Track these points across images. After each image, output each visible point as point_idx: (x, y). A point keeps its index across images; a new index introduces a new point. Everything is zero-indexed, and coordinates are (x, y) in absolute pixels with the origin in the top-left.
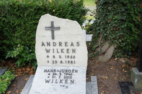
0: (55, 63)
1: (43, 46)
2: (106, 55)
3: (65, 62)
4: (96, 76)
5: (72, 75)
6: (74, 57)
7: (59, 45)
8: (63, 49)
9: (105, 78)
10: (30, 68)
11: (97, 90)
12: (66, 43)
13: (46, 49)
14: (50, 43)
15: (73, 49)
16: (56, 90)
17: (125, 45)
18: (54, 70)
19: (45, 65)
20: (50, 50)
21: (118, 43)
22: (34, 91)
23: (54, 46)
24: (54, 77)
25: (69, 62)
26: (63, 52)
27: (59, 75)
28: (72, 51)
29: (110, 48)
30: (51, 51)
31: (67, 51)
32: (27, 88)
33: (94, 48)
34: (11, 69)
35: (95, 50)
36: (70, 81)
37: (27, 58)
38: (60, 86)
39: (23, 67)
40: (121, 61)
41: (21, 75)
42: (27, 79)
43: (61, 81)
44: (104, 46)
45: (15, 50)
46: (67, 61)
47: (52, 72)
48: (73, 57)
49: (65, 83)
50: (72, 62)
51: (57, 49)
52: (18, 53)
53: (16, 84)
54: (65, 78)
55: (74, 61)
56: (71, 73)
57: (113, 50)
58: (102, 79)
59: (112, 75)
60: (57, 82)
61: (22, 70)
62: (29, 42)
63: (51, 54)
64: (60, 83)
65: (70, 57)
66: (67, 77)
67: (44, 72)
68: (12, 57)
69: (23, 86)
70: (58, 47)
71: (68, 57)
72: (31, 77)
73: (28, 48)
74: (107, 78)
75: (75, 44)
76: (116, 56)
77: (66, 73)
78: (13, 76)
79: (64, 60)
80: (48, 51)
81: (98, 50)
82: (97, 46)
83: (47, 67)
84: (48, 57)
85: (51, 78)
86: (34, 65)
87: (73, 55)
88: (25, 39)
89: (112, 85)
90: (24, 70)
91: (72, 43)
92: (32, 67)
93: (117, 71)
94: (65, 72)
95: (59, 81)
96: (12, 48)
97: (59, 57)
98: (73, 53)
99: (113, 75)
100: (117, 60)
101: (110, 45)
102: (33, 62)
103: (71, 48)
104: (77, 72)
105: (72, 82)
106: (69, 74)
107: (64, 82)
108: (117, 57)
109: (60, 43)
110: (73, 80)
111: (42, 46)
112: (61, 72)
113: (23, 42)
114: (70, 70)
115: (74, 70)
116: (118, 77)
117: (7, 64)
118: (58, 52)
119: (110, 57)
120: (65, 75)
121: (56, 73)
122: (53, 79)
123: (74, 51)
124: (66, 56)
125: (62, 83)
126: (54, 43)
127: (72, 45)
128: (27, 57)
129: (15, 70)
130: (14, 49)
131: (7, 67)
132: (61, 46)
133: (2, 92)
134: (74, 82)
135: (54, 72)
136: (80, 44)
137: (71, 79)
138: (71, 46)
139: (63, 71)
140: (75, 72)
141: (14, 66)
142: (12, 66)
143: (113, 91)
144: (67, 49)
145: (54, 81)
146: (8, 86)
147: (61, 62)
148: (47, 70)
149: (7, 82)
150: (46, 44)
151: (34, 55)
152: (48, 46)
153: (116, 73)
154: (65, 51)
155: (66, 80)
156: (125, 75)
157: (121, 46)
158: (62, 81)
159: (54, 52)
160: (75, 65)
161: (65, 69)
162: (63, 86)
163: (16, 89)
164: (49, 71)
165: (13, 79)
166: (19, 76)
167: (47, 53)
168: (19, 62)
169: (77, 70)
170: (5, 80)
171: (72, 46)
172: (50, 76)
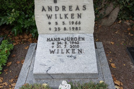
0: (57, 30)
1: (44, 11)
2: (110, 18)
3: (69, 29)
4: (102, 42)
5: (78, 43)
6: (80, 23)
7: (62, 9)
8: (67, 14)
9: (111, 44)
10: (28, 35)
11: (106, 58)
12: (70, 7)
13: (47, 15)
14: (51, 7)
15: (78, 14)
16: (63, 61)
17: (132, 5)
18: (58, 38)
19: (46, 33)
20: (52, 15)
21: (124, 3)
22: (39, 64)
23: (56, 10)
24: (59, 47)
25: (73, 28)
26: (67, 18)
27: (64, 44)
28: (77, 16)
29: (115, 10)
30: (54, 17)
31: (72, 16)
32: (29, 58)
33: (97, 11)
34: (7, 37)
35: (98, 13)
36: (78, 51)
37: (24, 25)
38: (67, 57)
39: (19, 34)
40: (126, 24)
41: (20, 43)
42: (26, 48)
43: (67, 51)
44: (108, 8)
45: (9, 16)
46: (71, 28)
47: (56, 41)
48: (78, 23)
49: (73, 53)
50: (77, 28)
51: (60, 15)
52: (14, 19)
53: (16, 54)
54: (71, 47)
55: (80, 28)
56: (78, 41)
57: (118, 12)
58: (108, 44)
59: (117, 40)
60: (63, 52)
61: (19, 38)
62: (24, 6)
63: (53, 21)
64: (67, 53)
65: (75, 23)
66: (74, 46)
67: (47, 41)
68: (7, 23)
69: (24, 56)
70: (60, 12)
71: (73, 23)
72: (30, 46)
73: (23, 13)
74: (113, 43)
75: (81, 8)
76: (120, 19)
77: (72, 41)
78: (12, 46)
79: (67, 26)
80: (49, 17)
81: (101, 13)
82: (100, 8)
83: (50, 35)
84: (50, 23)
85: (55, 48)
86: (32, 33)
87: (78, 20)
88: (20, 3)
89: (120, 52)
90: (22, 38)
91: (77, 6)
92: (30, 34)
93: (123, 35)
94: (70, 40)
95: (65, 51)
96: (5, 13)
97: (63, 23)
98: (78, 18)
99: (119, 40)
100: (121, 22)
101: (115, 6)
102: (31, 29)
103: (76, 13)
104: (84, 40)
105: (80, 51)
106: (76, 43)
107: (70, 51)
108: (122, 19)
109: (64, 7)
110: (81, 49)
111: (42, 11)
112: (67, 41)
113: (18, 6)
114: (76, 38)
115: (80, 38)
116: (125, 42)
117: (2, 31)
118: (61, 18)
119: (114, 20)
120: (71, 44)
121: (60, 42)
122: (59, 49)
123: (79, 16)
124: (70, 22)
125: (69, 53)
126: (57, 8)
127: (78, 9)
128: (24, 23)
129: (11, 38)
130: (8, 14)
131: (2, 34)
132: (65, 10)
133: (2, 64)
134: (82, 52)
135: (58, 41)
136: (86, 7)
137: (79, 48)
138: (76, 10)
139: (68, 40)
140: (82, 40)
141: (9, 33)
142: (8, 33)
143: (122, 58)
144: (72, 14)
145: (60, 51)
146: (7, 57)
147: (65, 29)
148: (49, 38)
149: (6, 53)
150: (47, 9)
151: (32, 21)
152: (49, 11)
153: (122, 37)
154: (69, 16)
155: (73, 49)
156: (132, 39)
157: (128, 7)
158: (69, 51)
159: (56, 18)
160: (80, 31)
161: (71, 37)
162: (71, 57)
163: (17, 59)
164: (52, 40)
165: (12, 49)
166: (17, 44)
167: (49, 19)
168: (16, 30)
169: (84, 38)
170: (3, 51)
171: (78, 11)
172: (54, 45)
